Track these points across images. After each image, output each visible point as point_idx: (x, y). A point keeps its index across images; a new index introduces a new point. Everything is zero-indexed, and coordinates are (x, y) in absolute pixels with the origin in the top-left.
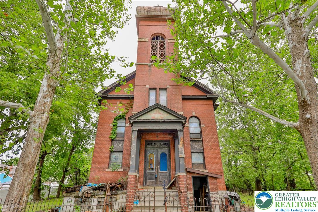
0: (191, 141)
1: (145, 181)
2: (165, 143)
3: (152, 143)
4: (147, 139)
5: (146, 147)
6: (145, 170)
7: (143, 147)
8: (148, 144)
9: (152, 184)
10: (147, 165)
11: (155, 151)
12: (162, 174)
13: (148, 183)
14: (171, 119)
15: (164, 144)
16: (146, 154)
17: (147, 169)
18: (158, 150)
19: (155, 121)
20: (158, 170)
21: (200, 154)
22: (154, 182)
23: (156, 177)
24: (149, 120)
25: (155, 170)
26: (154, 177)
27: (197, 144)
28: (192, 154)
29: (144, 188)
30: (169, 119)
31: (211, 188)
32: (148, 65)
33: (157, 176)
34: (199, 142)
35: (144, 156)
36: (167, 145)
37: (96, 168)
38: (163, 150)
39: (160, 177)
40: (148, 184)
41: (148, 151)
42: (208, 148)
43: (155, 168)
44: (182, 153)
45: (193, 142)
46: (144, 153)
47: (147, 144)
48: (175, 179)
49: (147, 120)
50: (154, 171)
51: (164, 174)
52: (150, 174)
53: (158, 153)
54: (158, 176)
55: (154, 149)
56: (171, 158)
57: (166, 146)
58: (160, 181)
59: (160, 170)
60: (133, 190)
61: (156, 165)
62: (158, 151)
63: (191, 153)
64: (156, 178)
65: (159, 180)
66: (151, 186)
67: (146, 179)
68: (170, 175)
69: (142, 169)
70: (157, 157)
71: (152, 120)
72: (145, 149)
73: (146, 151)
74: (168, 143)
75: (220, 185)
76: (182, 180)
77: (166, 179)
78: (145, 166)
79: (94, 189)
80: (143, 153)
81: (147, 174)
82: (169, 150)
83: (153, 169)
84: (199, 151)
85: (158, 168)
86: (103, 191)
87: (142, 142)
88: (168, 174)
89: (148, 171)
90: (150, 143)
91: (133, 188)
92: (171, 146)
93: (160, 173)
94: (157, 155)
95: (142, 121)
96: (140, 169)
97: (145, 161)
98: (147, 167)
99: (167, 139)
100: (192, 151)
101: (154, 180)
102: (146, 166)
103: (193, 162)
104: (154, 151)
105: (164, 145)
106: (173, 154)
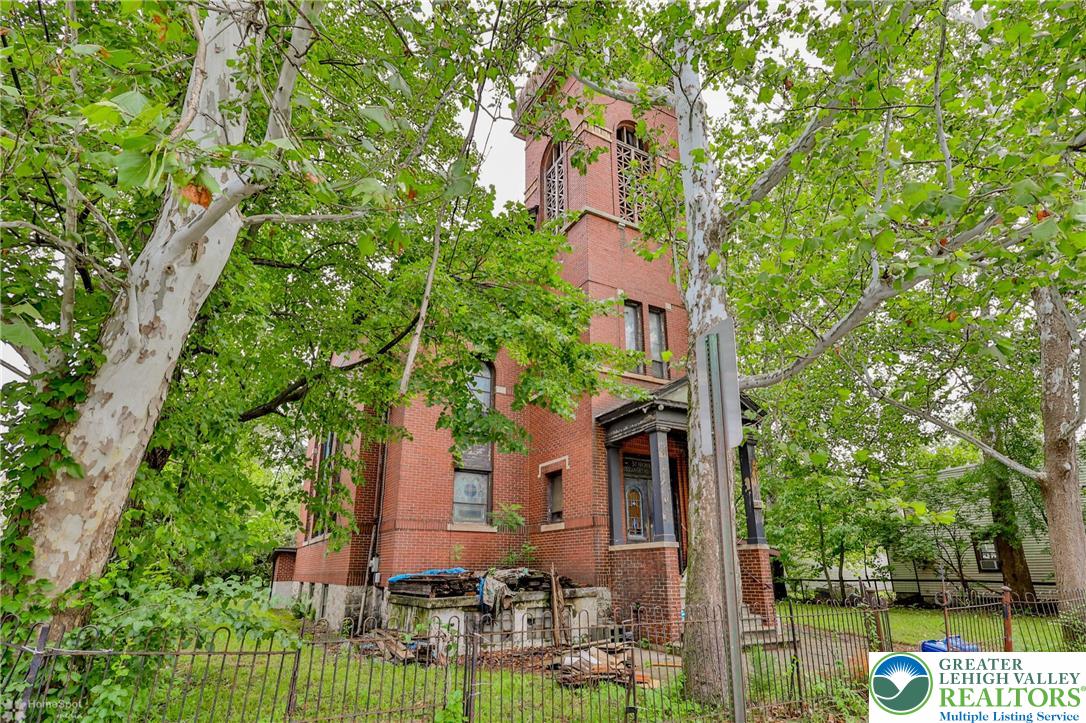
11: (641, 485)
32: (617, 223)
37: (414, 520)
41: (626, 482)
43: (645, 529)
53: (649, 490)
55: (639, 479)
62: (648, 484)
79: (513, 587)
83: (639, 532)
85: (650, 528)
86: (538, 590)
104: (638, 485)
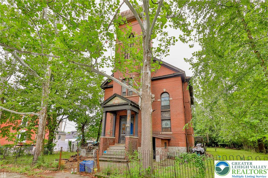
0: (161, 112)
1: (120, 141)
2: (132, 117)
3: (124, 117)
4: (121, 115)
6: (120, 134)
7: (118, 120)
8: (122, 118)
13: (122, 142)
14: (122, 103)
16: (121, 124)
19: (114, 105)
21: (168, 121)
24: (111, 105)
27: (166, 114)
28: (163, 121)
29: (118, 145)
30: (121, 103)
31: (156, 145)
34: (168, 112)
42: (174, 116)
43: (126, 133)
44: (128, 124)
45: (164, 112)
49: (109, 105)
52: (123, 136)
56: (134, 126)
63: (161, 120)
69: (117, 134)
71: (112, 105)
72: (120, 121)
75: (181, 143)
79: (94, 145)
80: (118, 124)
81: (121, 137)
83: (124, 133)
84: (168, 119)
92: (134, 119)
95: (107, 106)
97: (120, 129)
98: (121, 132)
99: (132, 114)
100: (162, 119)
103: (163, 127)
104: (125, 123)
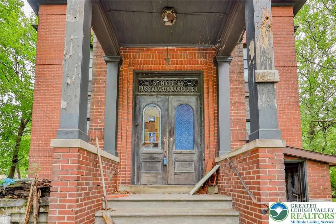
1: (136, 174)
2: (190, 81)
3: (152, 81)
4: (138, 67)
5: (135, 89)
6: (136, 146)
7: (128, 88)
8: (142, 83)
9: (154, 180)
10: (141, 134)
11: (162, 101)
12: (181, 158)
13: (145, 177)
15: (185, 83)
16: (138, 107)
17: (141, 145)
18: (171, 97)
20: (171, 146)
22: (160, 176)
23: (165, 163)
25: (163, 148)
26: (159, 165)
29: (133, 189)
31: (313, 190)
33: (168, 162)
35: (131, 110)
36: (195, 85)
37: (41, 151)
38: (182, 98)
39: (176, 163)
40: (143, 180)
41: (143, 100)
43: (163, 143)
44: (265, 69)
46: (131, 104)
47: (140, 84)
48: (216, 167)
50: (159, 150)
51: (187, 157)
52: (149, 155)
53: (170, 105)
54: (171, 163)
55: (157, 96)
56: (206, 117)
57: (191, 89)
58: (175, 174)
59: (174, 148)
60: (71, 201)
61: (163, 135)
62: (170, 100)
64: (166, 165)
65: (172, 170)
66: (153, 184)
67: (139, 168)
68: (201, 159)
69: (126, 143)
70: (168, 114)
72: (135, 96)
73: (137, 101)
74: (196, 82)
76: (266, 167)
77: (192, 169)
78: (136, 137)
80: (128, 103)
81: (142, 157)
82: (201, 98)
83: (156, 145)
85: (169, 141)
86: (20, 198)
87: (124, 75)
88: (195, 157)
89: (144, 150)
90: (147, 81)
91: (71, 195)
92: (205, 86)
93: (174, 155)
94: (168, 110)
96: (122, 143)
97: (136, 126)
98: (141, 139)
99: (196, 67)
101: (158, 170)
102: (138, 137)
104: (159, 99)
105: (187, 86)
106: (211, 107)
